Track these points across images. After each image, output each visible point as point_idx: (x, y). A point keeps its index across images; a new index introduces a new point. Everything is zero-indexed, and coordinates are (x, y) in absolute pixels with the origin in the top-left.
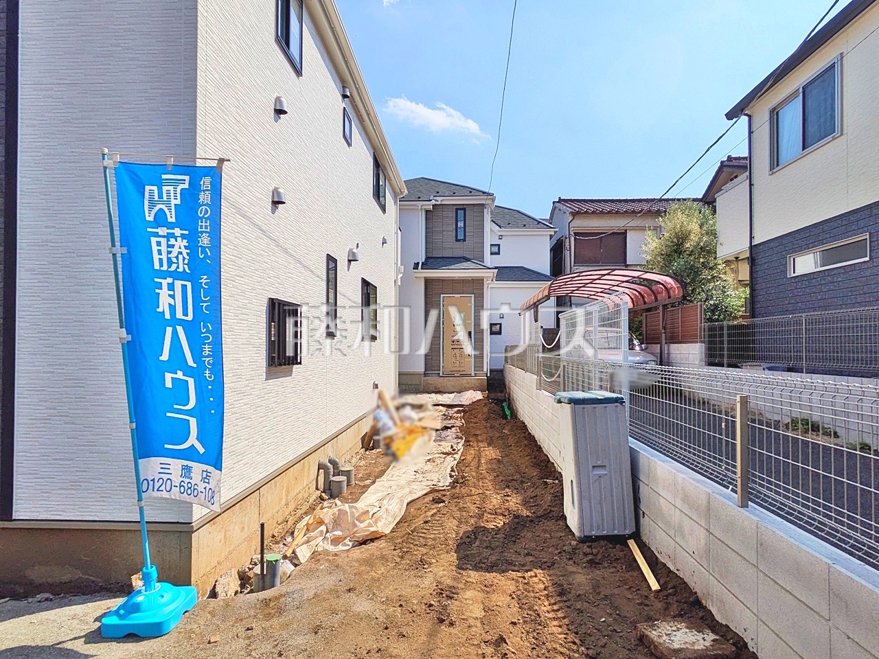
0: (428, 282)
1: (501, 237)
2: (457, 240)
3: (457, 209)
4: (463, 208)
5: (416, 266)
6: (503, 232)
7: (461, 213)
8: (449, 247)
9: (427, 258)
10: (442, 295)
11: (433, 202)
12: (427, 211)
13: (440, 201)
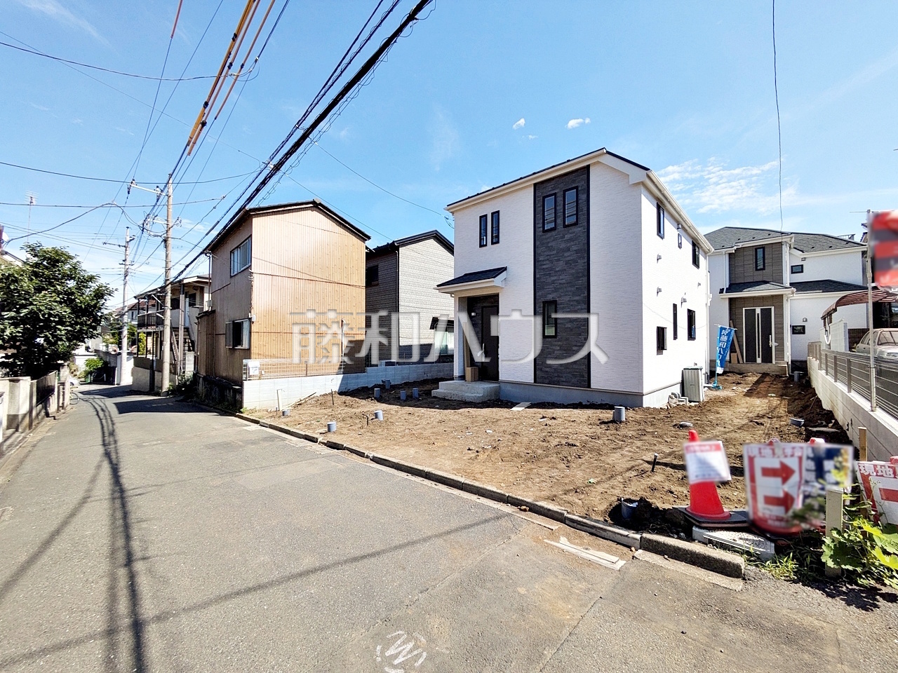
0: (731, 300)
1: (804, 259)
2: (757, 270)
3: (756, 249)
4: (763, 247)
5: (722, 291)
6: (805, 255)
7: (760, 252)
8: (750, 275)
9: (731, 285)
10: (744, 309)
11: (735, 248)
12: (730, 254)
13: (740, 245)
